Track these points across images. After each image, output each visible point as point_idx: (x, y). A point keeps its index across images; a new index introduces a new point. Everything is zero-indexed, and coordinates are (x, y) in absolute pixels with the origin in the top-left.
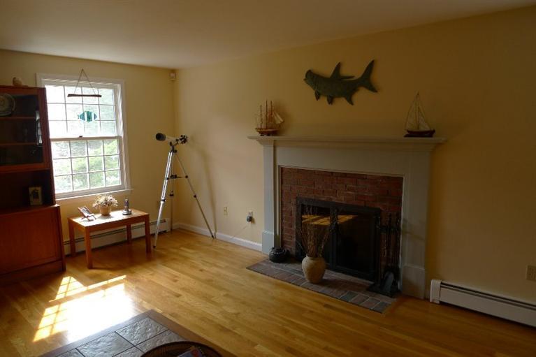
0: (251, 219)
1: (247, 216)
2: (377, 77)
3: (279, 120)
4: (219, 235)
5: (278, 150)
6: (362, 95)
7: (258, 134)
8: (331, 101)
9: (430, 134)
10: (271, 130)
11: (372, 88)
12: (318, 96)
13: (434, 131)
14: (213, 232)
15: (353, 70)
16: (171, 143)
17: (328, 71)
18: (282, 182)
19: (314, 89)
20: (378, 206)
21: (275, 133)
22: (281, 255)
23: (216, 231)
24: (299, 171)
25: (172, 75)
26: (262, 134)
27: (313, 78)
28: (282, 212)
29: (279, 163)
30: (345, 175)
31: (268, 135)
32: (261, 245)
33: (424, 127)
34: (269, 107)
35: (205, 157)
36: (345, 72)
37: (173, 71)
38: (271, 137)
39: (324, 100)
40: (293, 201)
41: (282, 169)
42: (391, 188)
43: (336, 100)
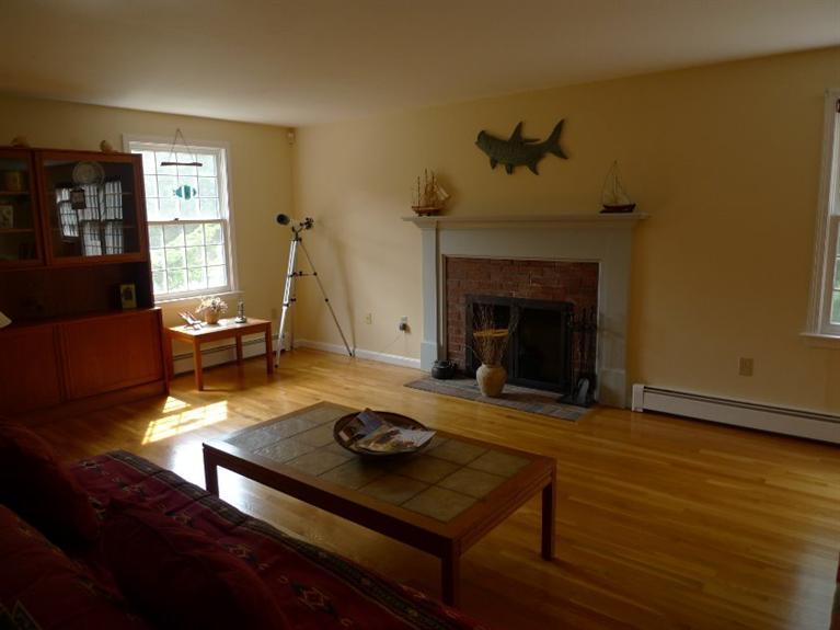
0: (404, 327)
1: (399, 323)
2: (567, 140)
3: (443, 194)
4: (359, 352)
5: (442, 234)
6: (549, 163)
7: (415, 215)
8: (510, 170)
9: (630, 208)
10: (432, 208)
11: (561, 155)
12: (494, 164)
13: (634, 206)
14: (351, 349)
15: (538, 131)
16: (293, 230)
17: (506, 132)
18: (447, 276)
20: (569, 299)
21: (436, 212)
22: (447, 370)
23: (355, 347)
24: (469, 261)
25: (290, 135)
26: (420, 213)
27: (486, 140)
28: (447, 314)
29: (442, 252)
30: (529, 263)
31: (429, 214)
32: (419, 361)
33: (625, 201)
34: (430, 178)
35: (339, 247)
36: (527, 133)
37: (291, 130)
38: (436, 218)
39: (501, 169)
40: (463, 300)
41: (447, 259)
42: (586, 275)
43: (517, 169)
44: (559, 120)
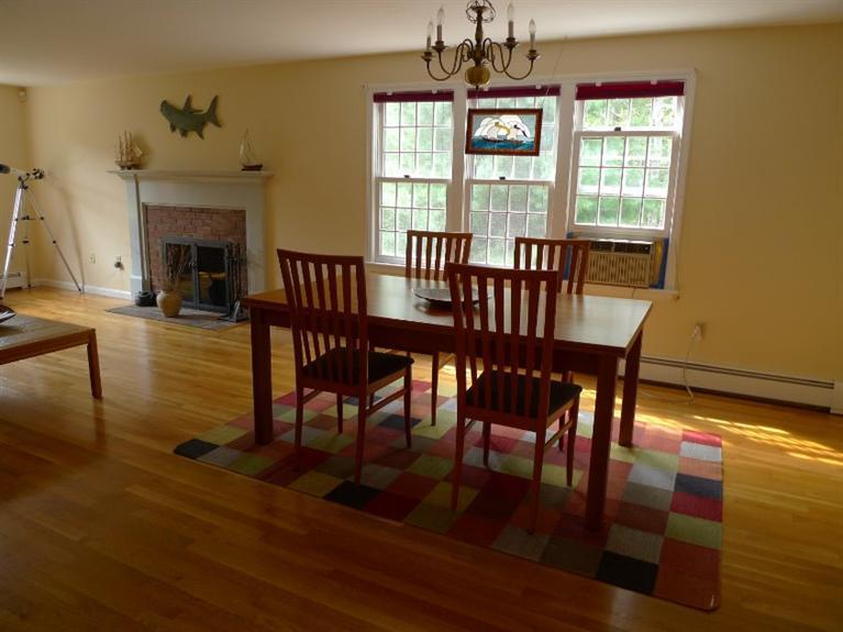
0: (119, 265)
1: (115, 261)
2: (221, 112)
3: (139, 152)
4: (87, 288)
5: (140, 185)
6: (210, 129)
7: (119, 168)
8: (184, 133)
9: (258, 168)
10: (133, 163)
11: (217, 124)
12: (173, 128)
13: (261, 166)
14: (80, 285)
15: (201, 105)
16: (20, 178)
17: (180, 103)
18: (147, 222)
19: (169, 120)
20: (230, 240)
21: (136, 166)
22: (146, 300)
23: (84, 283)
24: (162, 208)
25: (22, 93)
26: (123, 167)
28: (149, 254)
29: (142, 200)
30: (202, 211)
31: (129, 168)
32: (129, 293)
33: (255, 163)
34: (128, 135)
35: (67, 196)
36: (195, 105)
37: (23, 89)
38: (133, 171)
39: (178, 133)
40: (159, 241)
41: (146, 207)
42: (237, 218)
43: (190, 133)
44: (213, 96)
